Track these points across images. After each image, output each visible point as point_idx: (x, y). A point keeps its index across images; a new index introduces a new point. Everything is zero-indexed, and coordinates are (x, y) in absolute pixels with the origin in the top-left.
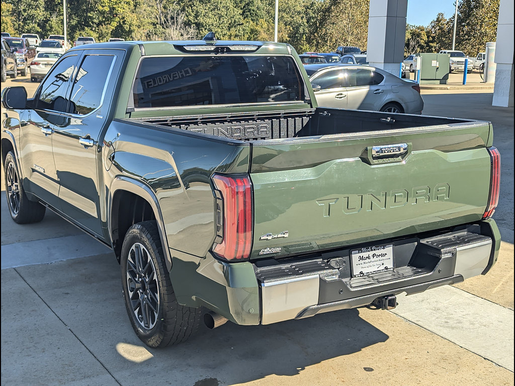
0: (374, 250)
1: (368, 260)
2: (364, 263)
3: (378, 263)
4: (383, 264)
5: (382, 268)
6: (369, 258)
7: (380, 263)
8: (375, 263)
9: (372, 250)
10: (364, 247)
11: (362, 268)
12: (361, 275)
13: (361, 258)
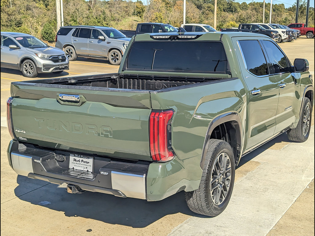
0: (82, 158)
1: (78, 162)
2: (76, 163)
3: (84, 166)
4: (87, 168)
5: (86, 170)
6: (79, 161)
7: (86, 167)
8: (82, 166)
9: (81, 157)
10: (77, 154)
11: (75, 166)
12: (73, 169)
13: (75, 160)
